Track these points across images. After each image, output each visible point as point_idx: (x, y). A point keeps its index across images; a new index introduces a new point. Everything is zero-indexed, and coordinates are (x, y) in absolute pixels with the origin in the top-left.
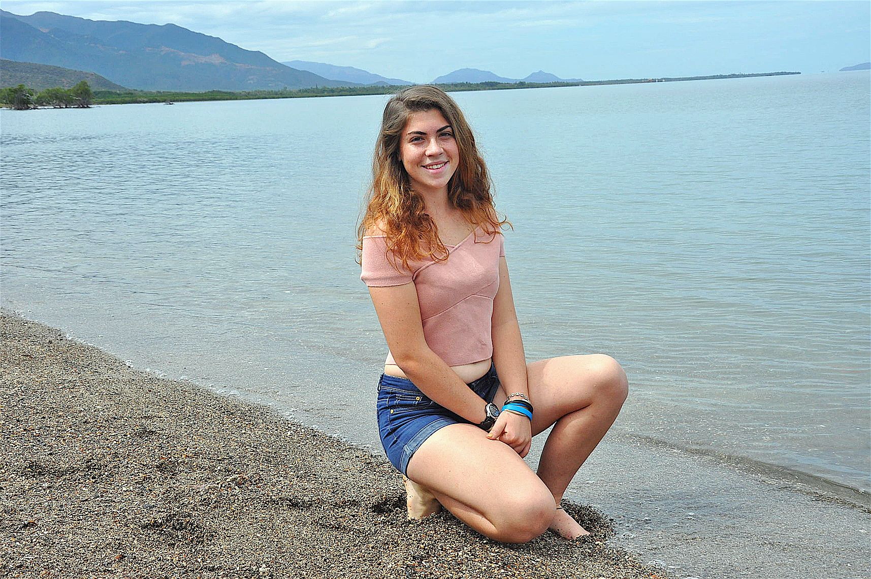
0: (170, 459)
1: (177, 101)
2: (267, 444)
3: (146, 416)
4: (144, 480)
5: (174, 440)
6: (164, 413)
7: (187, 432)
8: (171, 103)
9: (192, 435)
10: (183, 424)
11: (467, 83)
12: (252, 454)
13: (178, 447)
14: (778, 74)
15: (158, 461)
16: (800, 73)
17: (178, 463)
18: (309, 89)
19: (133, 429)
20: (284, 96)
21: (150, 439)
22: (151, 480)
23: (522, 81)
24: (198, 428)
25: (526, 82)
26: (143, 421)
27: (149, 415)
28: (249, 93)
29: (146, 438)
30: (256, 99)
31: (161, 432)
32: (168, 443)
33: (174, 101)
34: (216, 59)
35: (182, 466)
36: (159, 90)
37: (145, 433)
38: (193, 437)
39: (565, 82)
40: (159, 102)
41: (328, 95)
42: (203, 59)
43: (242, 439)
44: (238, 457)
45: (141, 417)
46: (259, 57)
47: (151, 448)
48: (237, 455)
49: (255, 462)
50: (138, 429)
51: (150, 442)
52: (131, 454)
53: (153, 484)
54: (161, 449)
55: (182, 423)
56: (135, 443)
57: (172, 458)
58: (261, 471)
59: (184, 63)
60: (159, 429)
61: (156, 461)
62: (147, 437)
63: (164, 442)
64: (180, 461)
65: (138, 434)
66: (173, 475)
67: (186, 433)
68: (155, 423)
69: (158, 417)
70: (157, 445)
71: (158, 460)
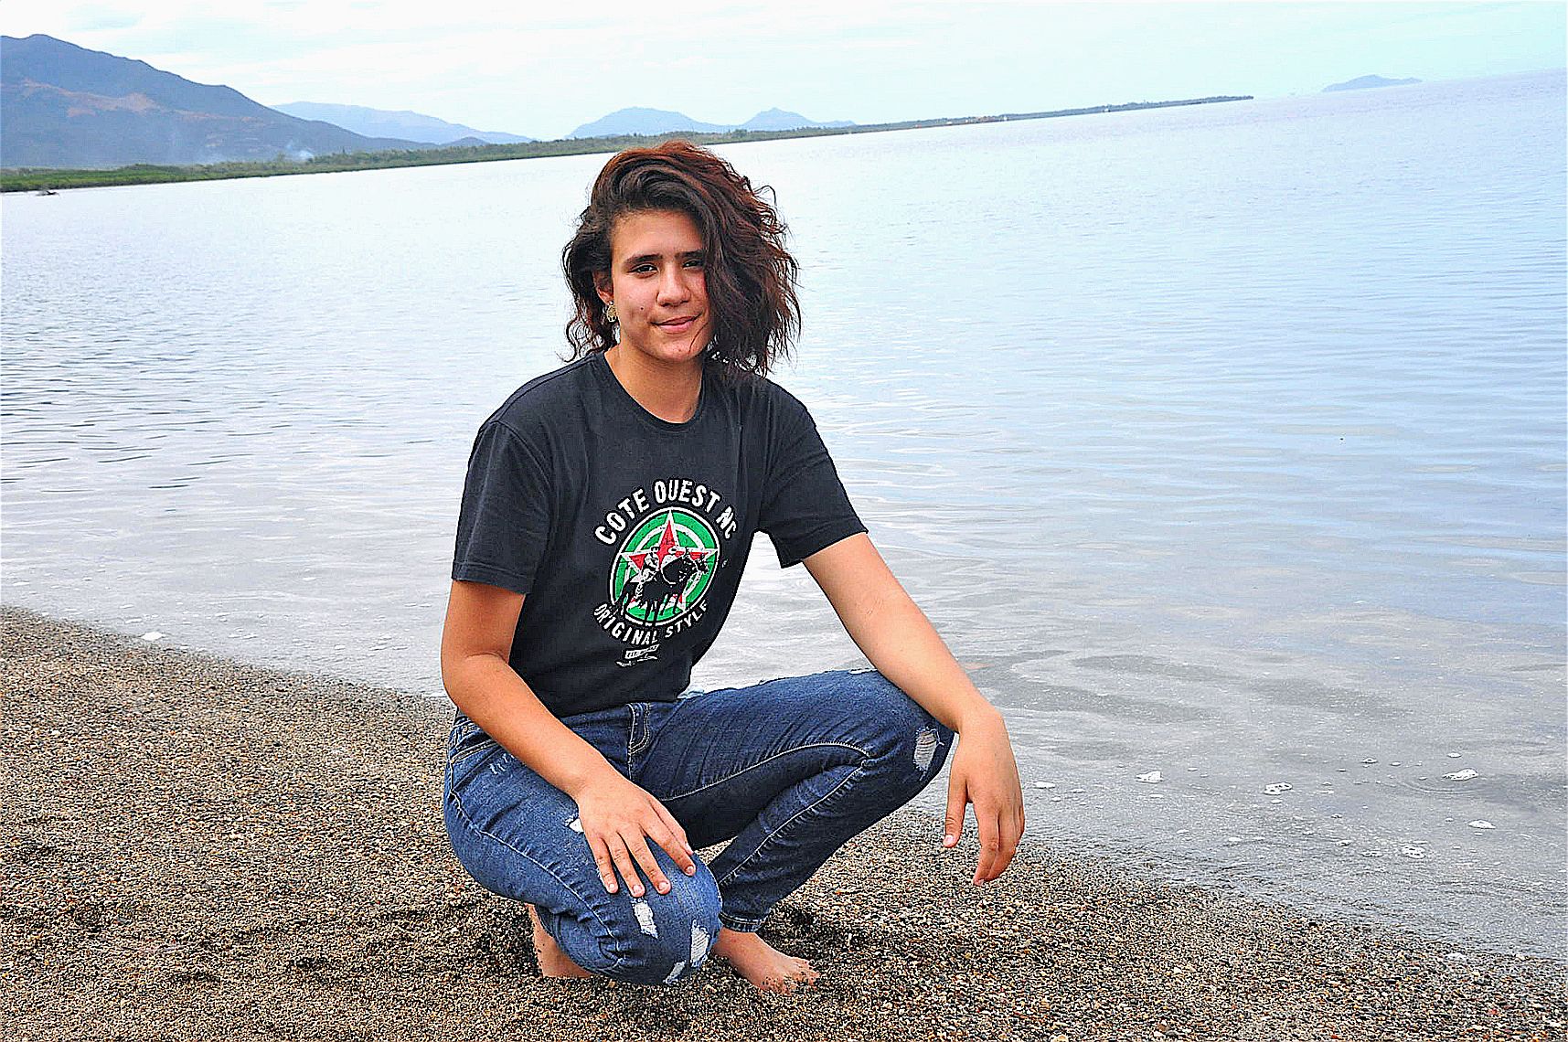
0: (88, 901)
1: (64, 187)
2: (280, 857)
3: (34, 819)
4: (36, 947)
5: (93, 862)
6: (70, 810)
7: (118, 845)
8: (51, 191)
9: (129, 850)
10: (111, 829)
11: (635, 135)
12: (253, 879)
13: (103, 876)
14: (1211, 100)
15: (63, 906)
16: (1252, 98)
17: (103, 907)
18: (329, 157)
19: (8, 847)
20: (279, 171)
21: (43, 863)
22: (51, 944)
23: (740, 129)
24: (142, 835)
25: (749, 131)
26: (30, 829)
27: (40, 816)
28: (209, 168)
29: (37, 863)
30: (225, 179)
31: (67, 848)
32: (81, 869)
33: (57, 188)
34: (138, 104)
35: (112, 912)
36: (25, 167)
37: (35, 853)
38: (131, 853)
39: (822, 127)
40: (26, 190)
41: (367, 166)
42: (113, 104)
43: (231, 850)
44: (223, 886)
45: (25, 822)
46: (225, 96)
47: (47, 881)
48: (222, 884)
49: (257, 894)
50: (18, 847)
51: (45, 869)
52: (7, 897)
53: (55, 953)
54: (68, 882)
55: (108, 828)
56: (13, 874)
57: (92, 897)
58: (271, 909)
59: (73, 111)
60: (62, 843)
61: (59, 907)
62: (38, 859)
63: (74, 868)
64: (106, 902)
65: (19, 856)
66: (95, 931)
67: (117, 847)
68: (54, 831)
69: (60, 819)
70: (59, 875)
71: (62, 904)
